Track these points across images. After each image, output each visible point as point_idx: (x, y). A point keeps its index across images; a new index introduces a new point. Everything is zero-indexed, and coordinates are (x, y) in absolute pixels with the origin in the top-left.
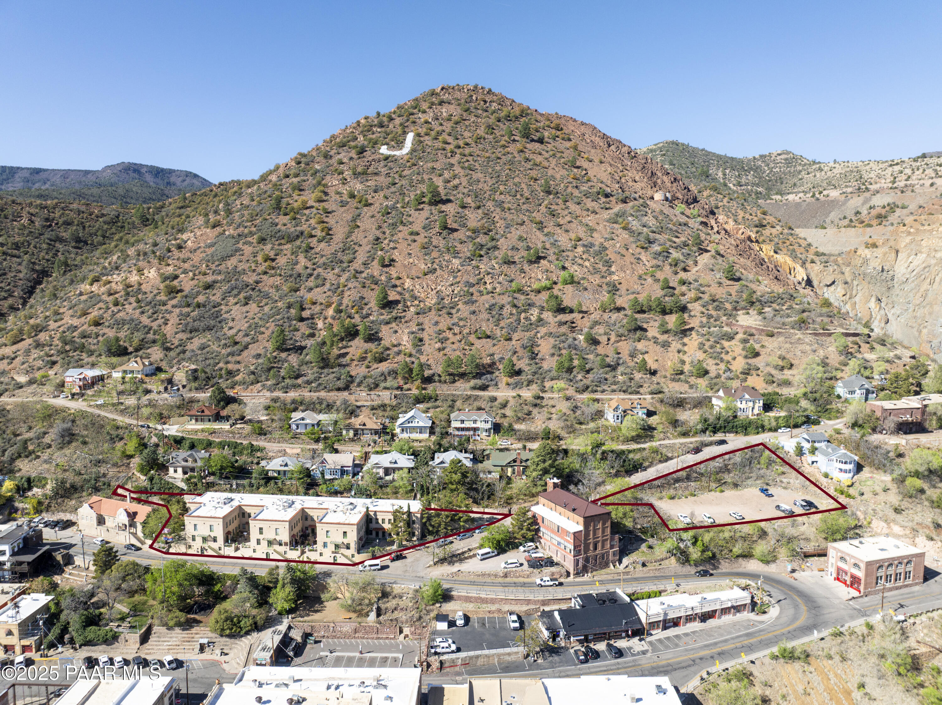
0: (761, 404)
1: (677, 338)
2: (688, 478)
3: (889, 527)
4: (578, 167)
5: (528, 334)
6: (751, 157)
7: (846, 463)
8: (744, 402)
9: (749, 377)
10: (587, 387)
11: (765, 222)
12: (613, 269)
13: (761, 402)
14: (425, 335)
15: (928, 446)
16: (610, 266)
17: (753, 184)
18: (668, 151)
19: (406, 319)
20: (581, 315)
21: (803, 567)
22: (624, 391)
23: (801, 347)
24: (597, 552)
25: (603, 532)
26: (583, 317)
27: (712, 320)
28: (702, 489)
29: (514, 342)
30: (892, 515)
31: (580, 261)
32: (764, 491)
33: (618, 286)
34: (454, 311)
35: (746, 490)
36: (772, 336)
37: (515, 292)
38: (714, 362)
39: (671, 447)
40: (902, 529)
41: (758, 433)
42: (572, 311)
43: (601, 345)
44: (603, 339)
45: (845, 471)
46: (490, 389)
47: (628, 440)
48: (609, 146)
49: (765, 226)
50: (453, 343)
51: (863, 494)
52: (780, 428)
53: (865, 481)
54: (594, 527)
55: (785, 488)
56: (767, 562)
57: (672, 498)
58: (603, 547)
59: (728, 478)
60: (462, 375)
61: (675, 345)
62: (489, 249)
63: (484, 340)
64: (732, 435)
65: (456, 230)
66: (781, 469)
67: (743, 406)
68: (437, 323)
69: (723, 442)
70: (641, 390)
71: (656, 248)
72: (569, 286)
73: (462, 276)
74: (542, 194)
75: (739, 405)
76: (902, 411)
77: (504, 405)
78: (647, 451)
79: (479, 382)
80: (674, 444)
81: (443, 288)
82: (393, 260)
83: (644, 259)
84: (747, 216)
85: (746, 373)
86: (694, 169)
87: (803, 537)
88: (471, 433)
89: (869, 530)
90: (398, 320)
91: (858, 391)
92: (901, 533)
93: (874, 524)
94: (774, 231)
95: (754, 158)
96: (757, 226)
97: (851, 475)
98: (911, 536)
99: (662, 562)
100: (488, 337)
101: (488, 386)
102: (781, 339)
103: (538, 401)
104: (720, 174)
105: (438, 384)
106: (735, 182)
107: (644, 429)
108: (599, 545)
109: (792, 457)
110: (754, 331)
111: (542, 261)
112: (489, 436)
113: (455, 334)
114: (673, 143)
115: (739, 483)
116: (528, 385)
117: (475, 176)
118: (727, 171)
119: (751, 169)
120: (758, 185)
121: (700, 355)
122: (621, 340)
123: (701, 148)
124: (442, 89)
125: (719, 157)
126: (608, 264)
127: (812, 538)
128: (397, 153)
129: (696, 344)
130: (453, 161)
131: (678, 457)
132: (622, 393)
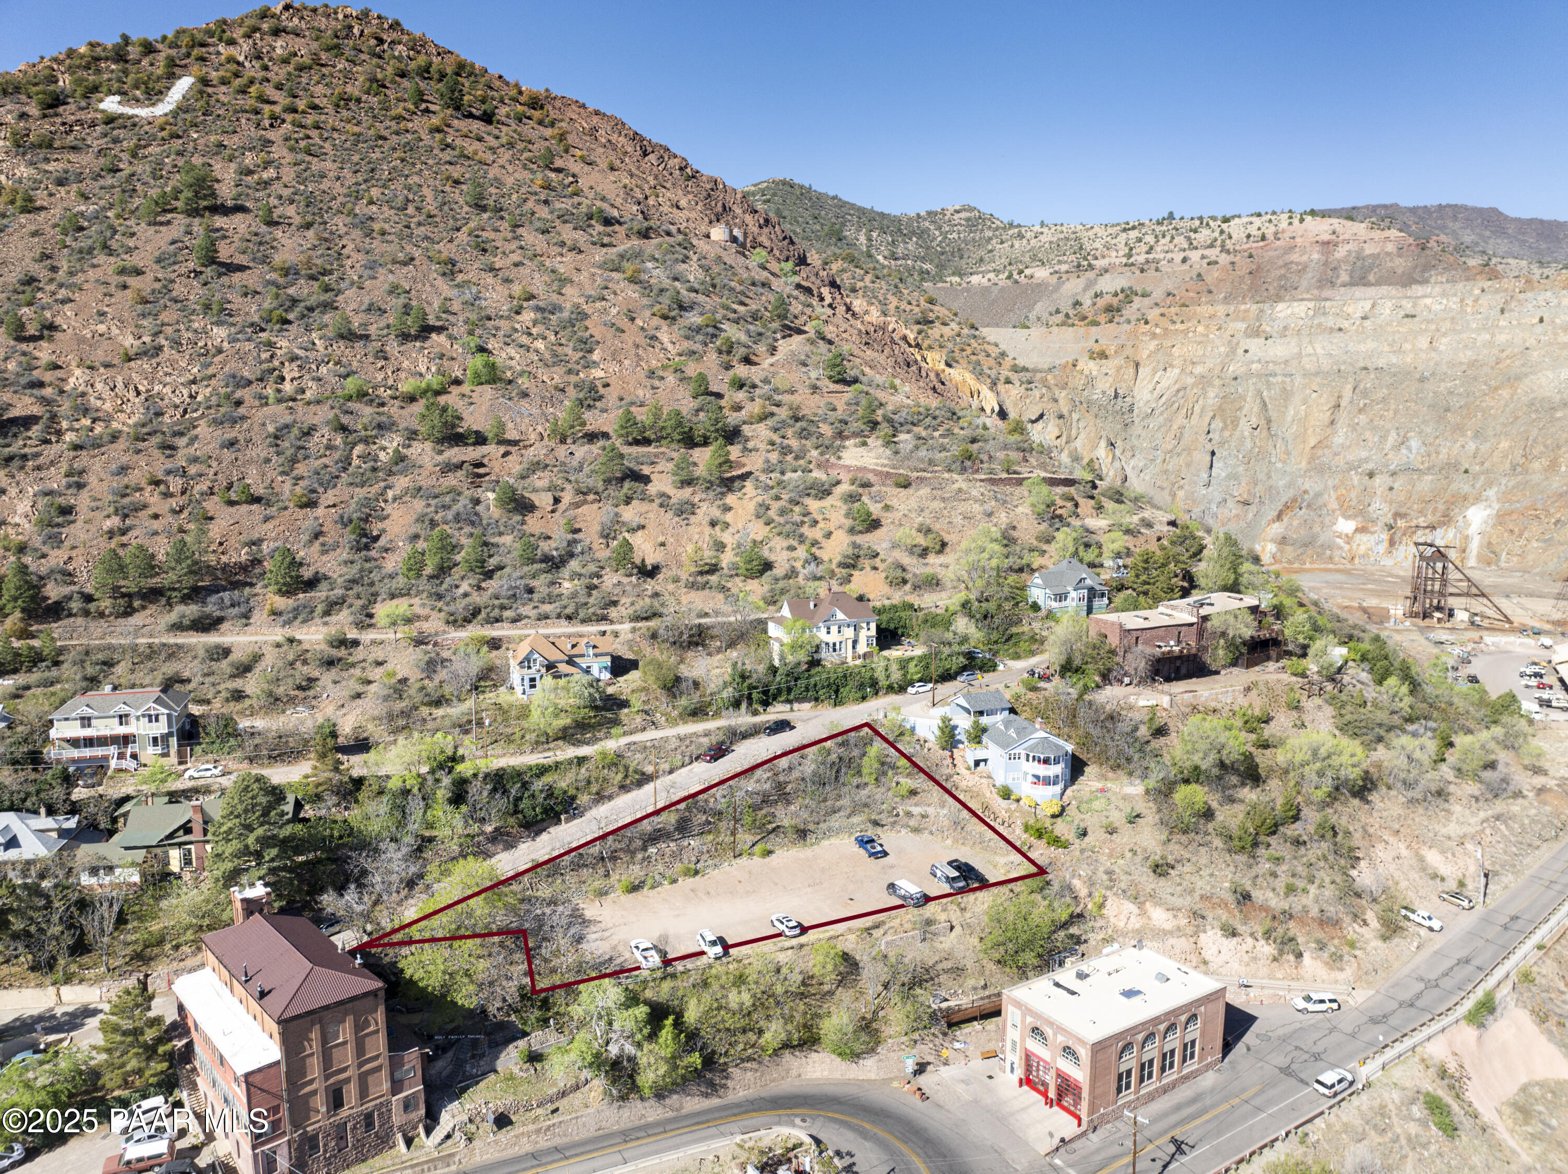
0: (873, 632)
1: (711, 494)
2: (683, 827)
3: (1143, 913)
4: (559, 170)
5: (360, 493)
6: (912, 214)
7: (1046, 761)
8: (834, 629)
9: (856, 573)
10: (476, 612)
11: (932, 316)
12: (596, 356)
13: (873, 626)
14: (82, 501)
15: (1213, 704)
16: (591, 351)
17: (916, 258)
18: (775, 195)
19: (41, 460)
20: (502, 449)
21: (945, 1053)
22: (569, 618)
23: (963, 507)
24: (344, 1113)
25: (360, 1049)
26: (506, 454)
27: (789, 458)
28: (718, 852)
29: (320, 511)
30: (1148, 882)
31: (525, 340)
32: (865, 842)
33: (602, 391)
34: (182, 442)
35: (825, 843)
36: (906, 486)
37: (350, 398)
38: (785, 544)
39: (657, 747)
40: (1169, 915)
41: (864, 698)
42: (481, 439)
43: (538, 514)
44: (543, 500)
45: (1047, 781)
46: (225, 626)
47: (545, 740)
48: (645, 154)
49: (932, 322)
50: (156, 516)
51: (1084, 834)
52: (911, 683)
53: (1090, 801)
54: (324, 1041)
55: (916, 830)
56: (855, 1056)
57: (634, 888)
58: (363, 1093)
59: (785, 816)
60: (153, 595)
61: (707, 510)
62: (311, 309)
63: (245, 508)
64: (806, 706)
65: (241, 268)
66: (907, 783)
67: (833, 638)
68: (123, 470)
69: (782, 726)
70: (613, 613)
71: (694, 318)
72: (487, 387)
73: (224, 363)
74: (466, 208)
75: (822, 635)
76: (1161, 632)
77: (244, 669)
78: (590, 765)
79: (192, 610)
80: (666, 740)
81: (167, 390)
82: (52, 327)
83: (664, 337)
84: (904, 305)
85: (851, 563)
86: (818, 227)
87: (947, 965)
88: (113, 750)
89: (1100, 923)
90: (16, 463)
91: (1073, 594)
92: (1168, 926)
93: (1111, 909)
94: (946, 330)
95: (918, 215)
96: (919, 323)
97: (1058, 789)
98: (1190, 930)
99: (562, 1104)
100: (257, 500)
101: (220, 620)
102: (925, 491)
103: (343, 652)
104: (863, 239)
105: (80, 621)
106: (886, 253)
107: (596, 708)
108: (351, 1093)
109: (934, 753)
110: (871, 477)
111: (434, 336)
112: (165, 755)
113: (167, 495)
114: (784, 183)
115: (811, 827)
116: (327, 613)
117: (316, 165)
118: (875, 235)
119: (913, 233)
120: (923, 260)
121: (758, 531)
122: (585, 502)
123: (831, 194)
124: (287, 7)
125: (862, 211)
126: (587, 346)
127: (969, 964)
128: (143, 112)
129: (751, 506)
130: (271, 135)
131: (671, 772)
132: (563, 622)
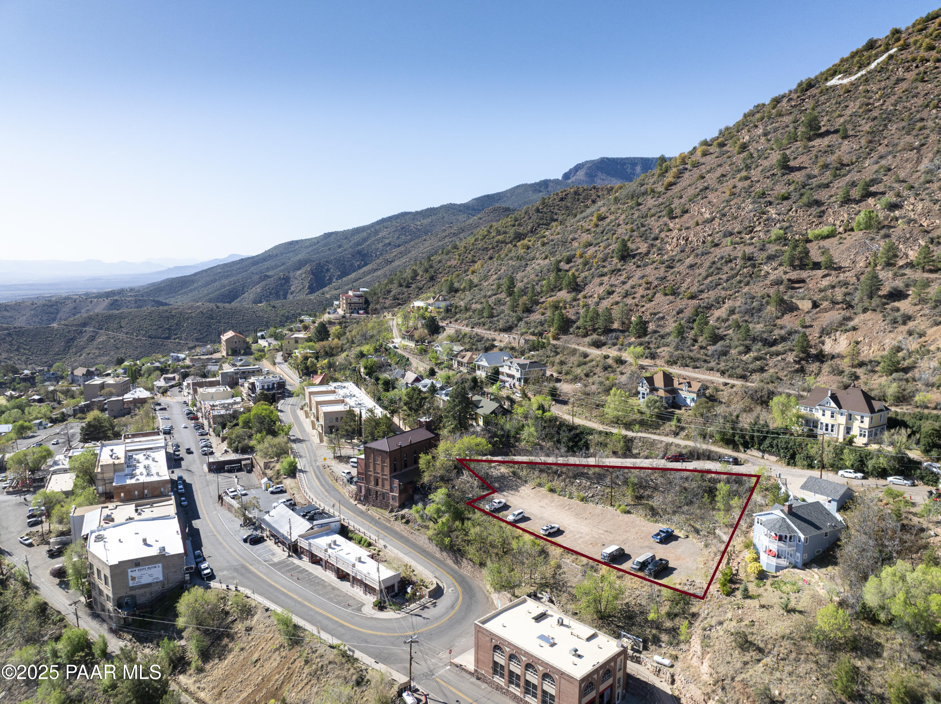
2: (601, 479)
5: (722, 293)
8: (828, 413)
10: (679, 359)
14: (619, 290)
20: (826, 272)
24: (378, 488)
25: (383, 470)
26: (825, 276)
28: (606, 499)
29: (694, 301)
34: (677, 265)
37: (771, 242)
42: (816, 267)
43: (795, 313)
46: (604, 347)
51: (749, 597)
53: (787, 583)
54: (374, 461)
58: (383, 485)
60: (595, 330)
61: (919, 323)
63: (668, 297)
65: (802, 169)
67: (826, 419)
70: (755, 376)
77: (584, 364)
79: (594, 337)
81: (696, 240)
93: (692, 642)
100: (676, 294)
101: (605, 344)
103: (617, 366)
108: (380, 483)
113: (648, 289)
122: (832, 309)
128: (846, 81)
131: (647, 458)
132: (718, 374)
